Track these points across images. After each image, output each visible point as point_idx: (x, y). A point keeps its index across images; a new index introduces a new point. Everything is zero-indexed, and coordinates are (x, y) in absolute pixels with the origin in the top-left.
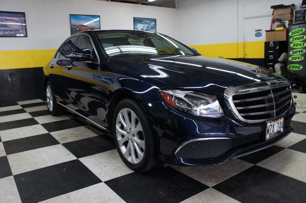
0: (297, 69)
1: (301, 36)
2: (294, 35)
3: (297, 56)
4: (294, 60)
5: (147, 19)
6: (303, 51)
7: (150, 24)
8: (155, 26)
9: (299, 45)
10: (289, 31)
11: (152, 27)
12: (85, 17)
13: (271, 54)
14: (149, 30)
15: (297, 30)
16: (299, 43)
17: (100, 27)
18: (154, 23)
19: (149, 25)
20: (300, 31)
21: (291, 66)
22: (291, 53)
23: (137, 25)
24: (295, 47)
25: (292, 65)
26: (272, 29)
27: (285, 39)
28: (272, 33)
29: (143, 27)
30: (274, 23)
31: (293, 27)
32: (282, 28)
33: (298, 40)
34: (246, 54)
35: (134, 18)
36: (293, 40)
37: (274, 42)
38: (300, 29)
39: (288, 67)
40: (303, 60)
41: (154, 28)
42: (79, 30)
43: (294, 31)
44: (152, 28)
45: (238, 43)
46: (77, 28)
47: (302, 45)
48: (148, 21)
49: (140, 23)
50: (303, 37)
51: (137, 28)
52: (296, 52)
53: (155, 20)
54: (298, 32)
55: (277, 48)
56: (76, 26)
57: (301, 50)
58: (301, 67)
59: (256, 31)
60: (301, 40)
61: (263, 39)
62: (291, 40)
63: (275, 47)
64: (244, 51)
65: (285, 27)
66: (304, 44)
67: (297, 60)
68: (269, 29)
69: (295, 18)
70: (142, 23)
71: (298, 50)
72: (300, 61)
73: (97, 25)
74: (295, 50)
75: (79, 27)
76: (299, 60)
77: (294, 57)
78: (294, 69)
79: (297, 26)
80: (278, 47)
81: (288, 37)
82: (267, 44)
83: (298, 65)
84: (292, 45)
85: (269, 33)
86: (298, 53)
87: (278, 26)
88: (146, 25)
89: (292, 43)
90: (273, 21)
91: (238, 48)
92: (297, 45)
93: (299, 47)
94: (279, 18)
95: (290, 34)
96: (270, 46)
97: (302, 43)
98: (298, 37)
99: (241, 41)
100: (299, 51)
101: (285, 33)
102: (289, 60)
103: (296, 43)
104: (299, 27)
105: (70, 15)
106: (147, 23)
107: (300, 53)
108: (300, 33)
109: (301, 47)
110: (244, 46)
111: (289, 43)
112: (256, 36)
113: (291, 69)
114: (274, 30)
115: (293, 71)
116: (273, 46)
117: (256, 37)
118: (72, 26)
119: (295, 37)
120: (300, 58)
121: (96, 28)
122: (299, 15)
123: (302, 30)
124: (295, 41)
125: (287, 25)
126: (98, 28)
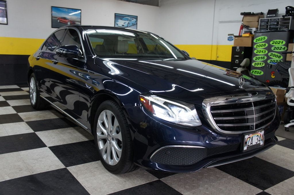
0: (259, 75)
1: (264, 44)
2: (258, 42)
3: (259, 62)
4: (256, 66)
5: (129, 16)
6: (264, 58)
7: (131, 21)
8: (136, 23)
9: (261, 52)
11: (133, 24)
12: (67, 10)
13: (237, 58)
14: (130, 26)
15: (260, 37)
16: (262, 50)
17: (81, 20)
18: (135, 20)
19: (129, 22)
20: (263, 39)
21: (253, 71)
22: (254, 59)
23: (118, 21)
24: (258, 53)
25: (255, 70)
26: (240, 35)
27: (250, 45)
28: (240, 38)
29: (124, 24)
30: (242, 29)
31: (257, 34)
32: (248, 35)
33: (261, 47)
34: (218, 57)
35: (115, 14)
36: (256, 47)
37: (240, 48)
38: (263, 37)
39: (251, 71)
40: (264, 67)
41: (135, 25)
42: (60, 22)
43: (258, 38)
45: (212, 45)
46: (58, 20)
47: (264, 52)
48: (129, 18)
49: (121, 19)
50: (265, 45)
51: (117, 24)
52: (259, 58)
53: (136, 18)
54: (261, 40)
55: (242, 54)
56: (57, 18)
57: (263, 56)
58: (262, 73)
59: (229, 35)
60: (263, 47)
61: (232, 44)
62: (255, 46)
63: (241, 52)
64: (217, 54)
65: (251, 33)
66: (265, 51)
67: (259, 66)
68: (238, 35)
69: (260, 26)
70: (123, 19)
71: (260, 56)
72: (261, 67)
73: (78, 18)
74: (258, 57)
75: (60, 19)
76: (261, 66)
77: (257, 62)
78: (256, 74)
79: (261, 34)
80: (243, 52)
81: (253, 43)
82: (234, 48)
83: (259, 71)
84: (255, 52)
85: (237, 38)
86: (260, 60)
87: (246, 32)
88: (127, 22)
89: (256, 49)
91: (212, 51)
92: (260, 51)
93: (261, 53)
94: (247, 25)
95: (255, 41)
96: (237, 51)
97: (264, 50)
98: (261, 44)
99: (215, 44)
100: (261, 57)
101: (250, 40)
102: (252, 66)
103: (259, 50)
104: (262, 35)
105: (52, 7)
106: (128, 20)
107: (262, 60)
108: (263, 41)
109: (263, 54)
110: (217, 48)
111: (253, 49)
113: (254, 74)
114: (241, 36)
115: (255, 76)
116: (239, 51)
117: (228, 41)
118: (53, 18)
119: (258, 44)
120: (261, 64)
121: (77, 22)
122: (263, 24)
123: (264, 38)
124: (258, 48)
125: (253, 32)
126: (79, 22)
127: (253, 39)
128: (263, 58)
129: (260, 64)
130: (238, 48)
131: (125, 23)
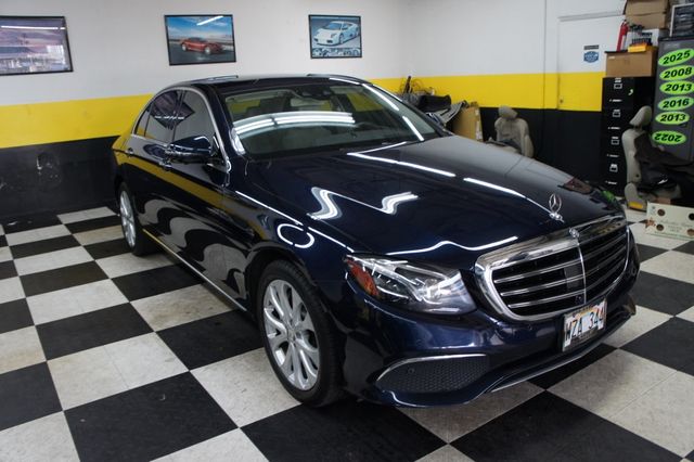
0: (673, 142)
1: (685, 67)
2: (670, 64)
3: (675, 114)
4: (667, 122)
5: (340, 17)
7: (347, 29)
8: (357, 34)
9: (680, 88)
10: (660, 53)
11: (351, 35)
13: (616, 105)
14: (344, 42)
15: (676, 53)
16: (680, 84)
18: (355, 26)
19: (344, 32)
20: (683, 56)
21: (659, 135)
22: (661, 105)
23: (318, 33)
24: (671, 92)
25: (662, 133)
26: (622, 48)
27: (648, 73)
28: (621, 57)
30: (625, 34)
31: (668, 45)
32: (642, 48)
33: (677, 77)
34: (561, 101)
35: (310, 16)
36: (666, 77)
37: (624, 80)
38: (683, 51)
39: (654, 135)
40: (686, 123)
41: (355, 37)
42: (187, 50)
43: (669, 55)
44: (352, 37)
45: (544, 74)
46: (182, 45)
47: (686, 87)
48: (342, 23)
49: (324, 28)
50: (689, 71)
51: (316, 40)
52: (672, 104)
53: (358, 20)
54: (679, 59)
55: (630, 94)
56: (181, 42)
57: (683, 98)
58: (683, 139)
59: (586, 48)
60: (684, 76)
61: (600, 68)
62: (662, 75)
63: (626, 90)
64: (558, 94)
65: (649, 43)
66: (691, 85)
67: (674, 122)
68: (615, 49)
69: (675, 23)
70: (329, 26)
71: (677, 99)
72: (681, 125)
73: (226, 36)
74: (670, 100)
75: (187, 43)
76: (679, 122)
77: (668, 114)
78: (667, 142)
79: (677, 44)
80: (632, 91)
81: (655, 68)
82: (608, 83)
83: (675, 134)
84: (663, 88)
85: (613, 57)
86: (676, 107)
87: (635, 42)
88: (338, 32)
89: (664, 82)
90: (624, 31)
91: (544, 86)
92: (676, 87)
93: (679, 92)
94: (638, 23)
95: (661, 62)
96: (615, 88)
97: (686, 83)
98: (678, 69)
99: (551, 70)
100: (680, 101)
101: (649, 58)
102: (657, 122)
103: (673, 83)
104: (682, 47)
106: (339, 27)
107: (682, 107)
108: (684, 60)
109: (684, 92)
110: (559, 81)
111: (658, 82)
112: (585, 59)
113: (660, 141)
114: (625, 51)
115: (663, 145)
116: (621, 87)
117: (586, 62)
118: (171, 43)
119: (671, 70)
120: (680, 117)
121: (225, 44)
122: (683, 18)
123: (687, 54)
124: (670, 78)
125: (655, 41)
126: (230, 44)
127: (656, 56)
128: (686, 102)
129: (677, 116)
130: (618, 81)
131: (332, 36)
